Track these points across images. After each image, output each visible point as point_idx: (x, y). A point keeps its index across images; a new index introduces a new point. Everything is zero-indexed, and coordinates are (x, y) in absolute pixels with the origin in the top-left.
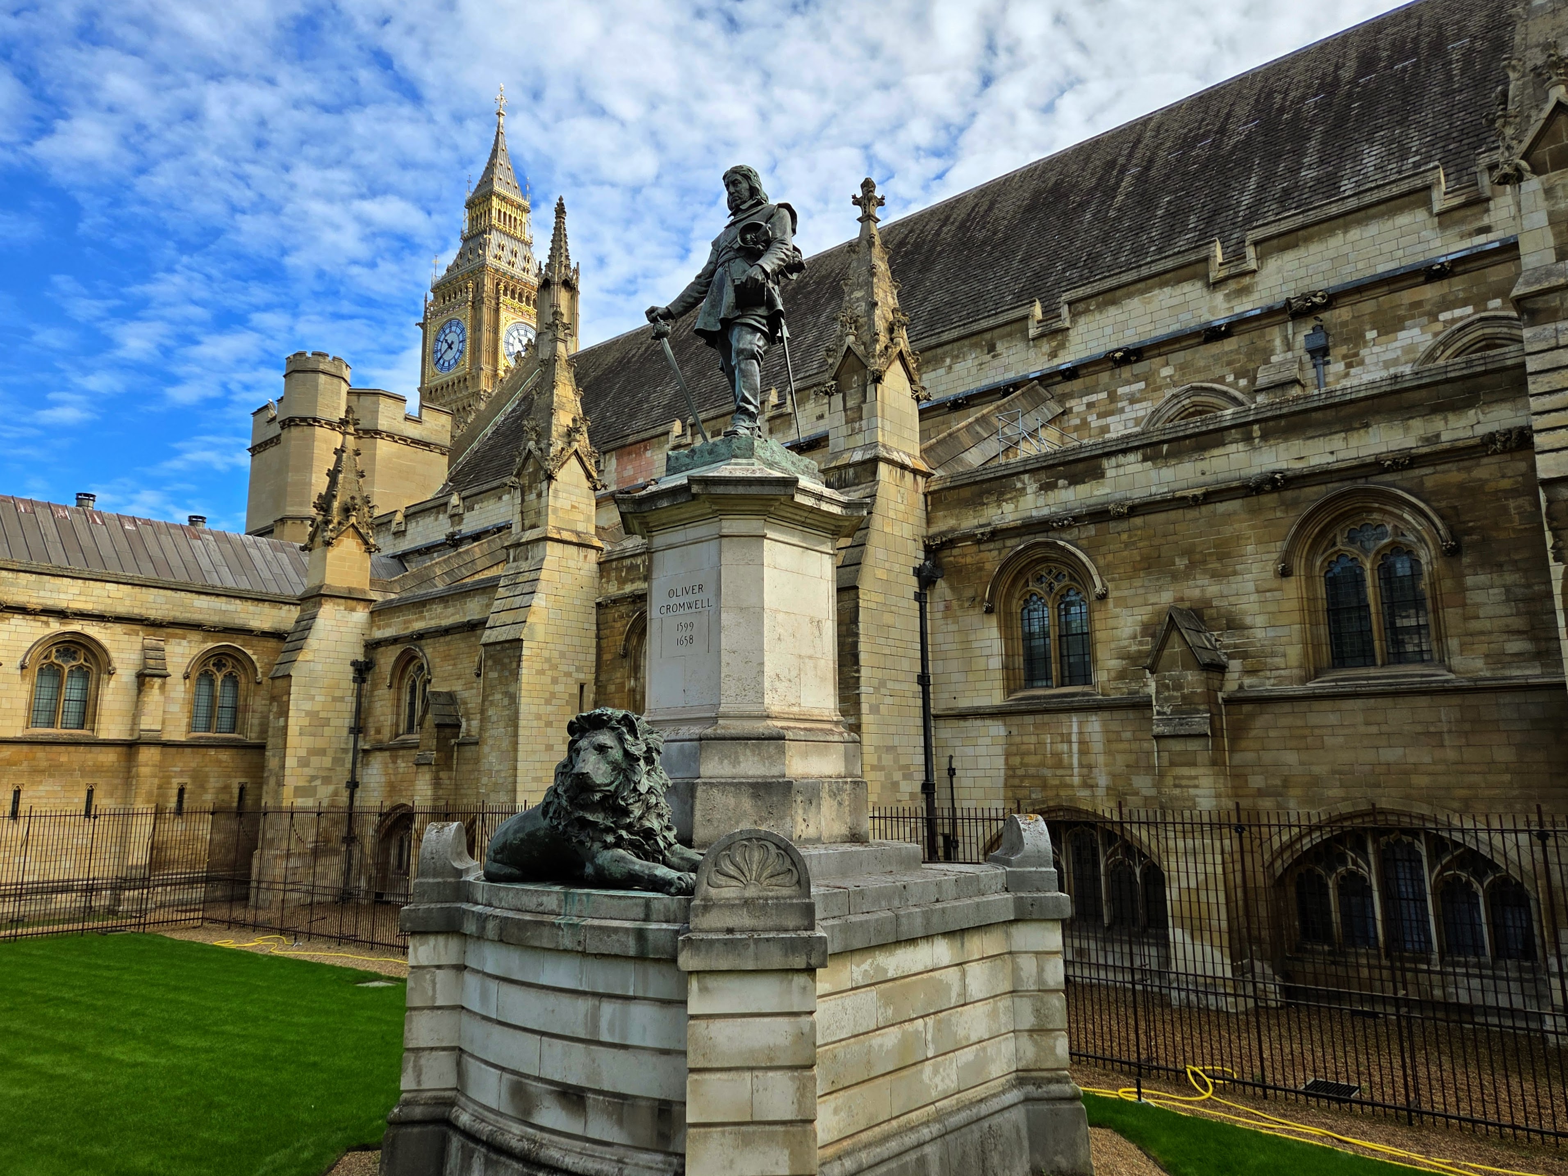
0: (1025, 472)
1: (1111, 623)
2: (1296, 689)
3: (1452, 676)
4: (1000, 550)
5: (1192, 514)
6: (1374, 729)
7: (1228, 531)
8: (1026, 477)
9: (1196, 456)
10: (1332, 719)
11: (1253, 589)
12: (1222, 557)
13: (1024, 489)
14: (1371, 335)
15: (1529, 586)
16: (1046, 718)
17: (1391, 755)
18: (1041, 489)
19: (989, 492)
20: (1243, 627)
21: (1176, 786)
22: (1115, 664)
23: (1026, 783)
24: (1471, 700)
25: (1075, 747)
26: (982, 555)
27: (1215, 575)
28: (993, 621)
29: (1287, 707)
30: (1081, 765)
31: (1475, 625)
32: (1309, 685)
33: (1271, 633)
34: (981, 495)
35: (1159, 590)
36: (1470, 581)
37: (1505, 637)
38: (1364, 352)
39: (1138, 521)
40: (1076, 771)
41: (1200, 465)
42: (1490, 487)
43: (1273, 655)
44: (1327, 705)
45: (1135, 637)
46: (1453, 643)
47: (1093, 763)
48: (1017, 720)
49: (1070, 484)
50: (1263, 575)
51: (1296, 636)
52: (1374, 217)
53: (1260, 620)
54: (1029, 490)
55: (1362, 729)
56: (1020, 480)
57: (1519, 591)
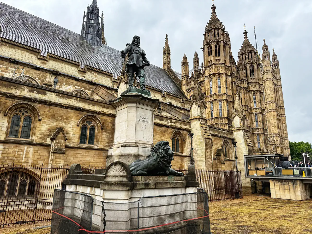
0: (26, 85)
1: (40, 127)
2: (76, 146)
3: (98, 147)
4: (13, 101)
5: (63, 109)
6: (86, 155)
7: (69, 115)
8: (26, 87)
9: (67, 99)
10: (80, 152)
11: (72, 127)
12: (67, 119)
13: (24, 89)
14: (64, 84)
15: (109, 136)
16: (18, 145)
17: (88, 159)
18: (29, 91)
19: (13, 86)
20: (69, 134)
21: (56, 163)
22: (40, 136)
23: (7, 161)
24: (100, 151)
25: (25, 153)
26: (6, 100)
27: (65, 122)
28: (6, 118)
29: (73, 150)
30: (25, 158)
31: (103, 140)
32: (78, 146)
33: (73, 136)
34: (10, 86)
35: (53, 122)
36: (103, 134)
37: (106, 143)
38: (62, 86)
39: (52, 107)
40: (23, 159)
41: (67, 101)
42: (108, 121)
43: (73, 140)
44: (80, 150)
45: (46, 131)
46: (99, 143)
47: (29, 157)
48: (8, 145)
49: (37, 93)
50: (74, 125)
51: (77, 137)
52: (69, 65)
53: (72, 133)
54: (26, 90)
55: (85, 155)
56: (24, 87)
57: (108, 136)
